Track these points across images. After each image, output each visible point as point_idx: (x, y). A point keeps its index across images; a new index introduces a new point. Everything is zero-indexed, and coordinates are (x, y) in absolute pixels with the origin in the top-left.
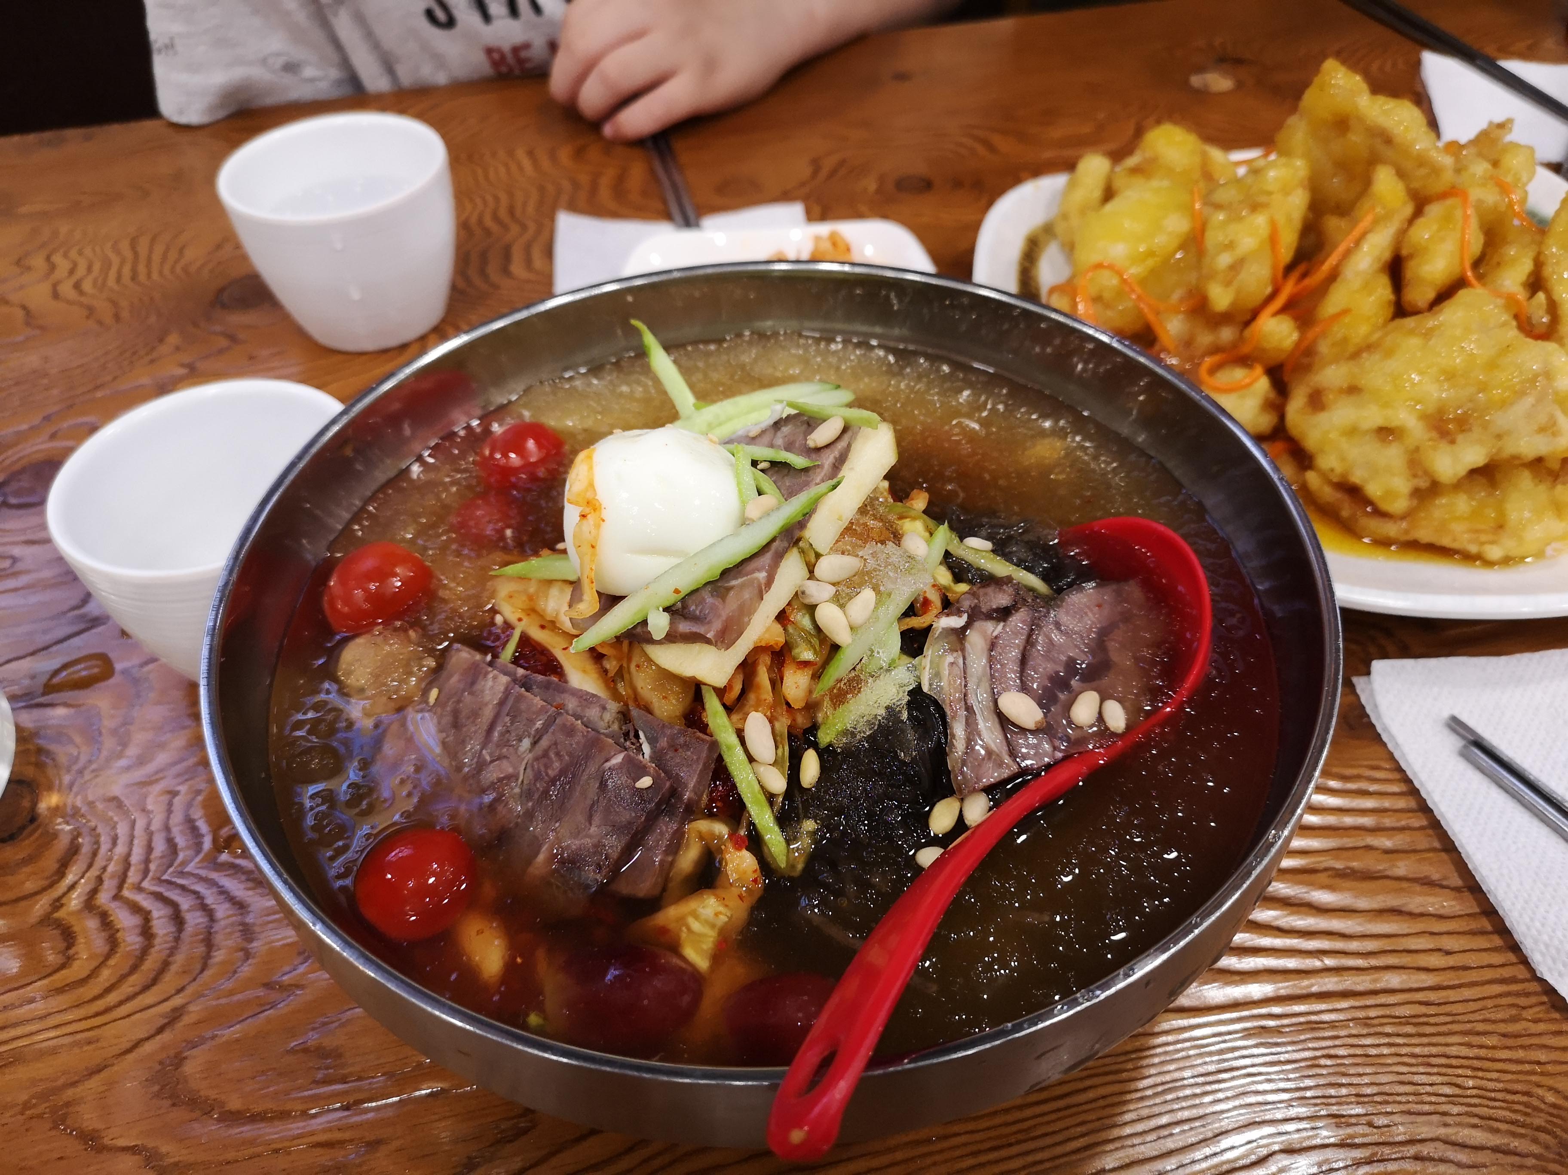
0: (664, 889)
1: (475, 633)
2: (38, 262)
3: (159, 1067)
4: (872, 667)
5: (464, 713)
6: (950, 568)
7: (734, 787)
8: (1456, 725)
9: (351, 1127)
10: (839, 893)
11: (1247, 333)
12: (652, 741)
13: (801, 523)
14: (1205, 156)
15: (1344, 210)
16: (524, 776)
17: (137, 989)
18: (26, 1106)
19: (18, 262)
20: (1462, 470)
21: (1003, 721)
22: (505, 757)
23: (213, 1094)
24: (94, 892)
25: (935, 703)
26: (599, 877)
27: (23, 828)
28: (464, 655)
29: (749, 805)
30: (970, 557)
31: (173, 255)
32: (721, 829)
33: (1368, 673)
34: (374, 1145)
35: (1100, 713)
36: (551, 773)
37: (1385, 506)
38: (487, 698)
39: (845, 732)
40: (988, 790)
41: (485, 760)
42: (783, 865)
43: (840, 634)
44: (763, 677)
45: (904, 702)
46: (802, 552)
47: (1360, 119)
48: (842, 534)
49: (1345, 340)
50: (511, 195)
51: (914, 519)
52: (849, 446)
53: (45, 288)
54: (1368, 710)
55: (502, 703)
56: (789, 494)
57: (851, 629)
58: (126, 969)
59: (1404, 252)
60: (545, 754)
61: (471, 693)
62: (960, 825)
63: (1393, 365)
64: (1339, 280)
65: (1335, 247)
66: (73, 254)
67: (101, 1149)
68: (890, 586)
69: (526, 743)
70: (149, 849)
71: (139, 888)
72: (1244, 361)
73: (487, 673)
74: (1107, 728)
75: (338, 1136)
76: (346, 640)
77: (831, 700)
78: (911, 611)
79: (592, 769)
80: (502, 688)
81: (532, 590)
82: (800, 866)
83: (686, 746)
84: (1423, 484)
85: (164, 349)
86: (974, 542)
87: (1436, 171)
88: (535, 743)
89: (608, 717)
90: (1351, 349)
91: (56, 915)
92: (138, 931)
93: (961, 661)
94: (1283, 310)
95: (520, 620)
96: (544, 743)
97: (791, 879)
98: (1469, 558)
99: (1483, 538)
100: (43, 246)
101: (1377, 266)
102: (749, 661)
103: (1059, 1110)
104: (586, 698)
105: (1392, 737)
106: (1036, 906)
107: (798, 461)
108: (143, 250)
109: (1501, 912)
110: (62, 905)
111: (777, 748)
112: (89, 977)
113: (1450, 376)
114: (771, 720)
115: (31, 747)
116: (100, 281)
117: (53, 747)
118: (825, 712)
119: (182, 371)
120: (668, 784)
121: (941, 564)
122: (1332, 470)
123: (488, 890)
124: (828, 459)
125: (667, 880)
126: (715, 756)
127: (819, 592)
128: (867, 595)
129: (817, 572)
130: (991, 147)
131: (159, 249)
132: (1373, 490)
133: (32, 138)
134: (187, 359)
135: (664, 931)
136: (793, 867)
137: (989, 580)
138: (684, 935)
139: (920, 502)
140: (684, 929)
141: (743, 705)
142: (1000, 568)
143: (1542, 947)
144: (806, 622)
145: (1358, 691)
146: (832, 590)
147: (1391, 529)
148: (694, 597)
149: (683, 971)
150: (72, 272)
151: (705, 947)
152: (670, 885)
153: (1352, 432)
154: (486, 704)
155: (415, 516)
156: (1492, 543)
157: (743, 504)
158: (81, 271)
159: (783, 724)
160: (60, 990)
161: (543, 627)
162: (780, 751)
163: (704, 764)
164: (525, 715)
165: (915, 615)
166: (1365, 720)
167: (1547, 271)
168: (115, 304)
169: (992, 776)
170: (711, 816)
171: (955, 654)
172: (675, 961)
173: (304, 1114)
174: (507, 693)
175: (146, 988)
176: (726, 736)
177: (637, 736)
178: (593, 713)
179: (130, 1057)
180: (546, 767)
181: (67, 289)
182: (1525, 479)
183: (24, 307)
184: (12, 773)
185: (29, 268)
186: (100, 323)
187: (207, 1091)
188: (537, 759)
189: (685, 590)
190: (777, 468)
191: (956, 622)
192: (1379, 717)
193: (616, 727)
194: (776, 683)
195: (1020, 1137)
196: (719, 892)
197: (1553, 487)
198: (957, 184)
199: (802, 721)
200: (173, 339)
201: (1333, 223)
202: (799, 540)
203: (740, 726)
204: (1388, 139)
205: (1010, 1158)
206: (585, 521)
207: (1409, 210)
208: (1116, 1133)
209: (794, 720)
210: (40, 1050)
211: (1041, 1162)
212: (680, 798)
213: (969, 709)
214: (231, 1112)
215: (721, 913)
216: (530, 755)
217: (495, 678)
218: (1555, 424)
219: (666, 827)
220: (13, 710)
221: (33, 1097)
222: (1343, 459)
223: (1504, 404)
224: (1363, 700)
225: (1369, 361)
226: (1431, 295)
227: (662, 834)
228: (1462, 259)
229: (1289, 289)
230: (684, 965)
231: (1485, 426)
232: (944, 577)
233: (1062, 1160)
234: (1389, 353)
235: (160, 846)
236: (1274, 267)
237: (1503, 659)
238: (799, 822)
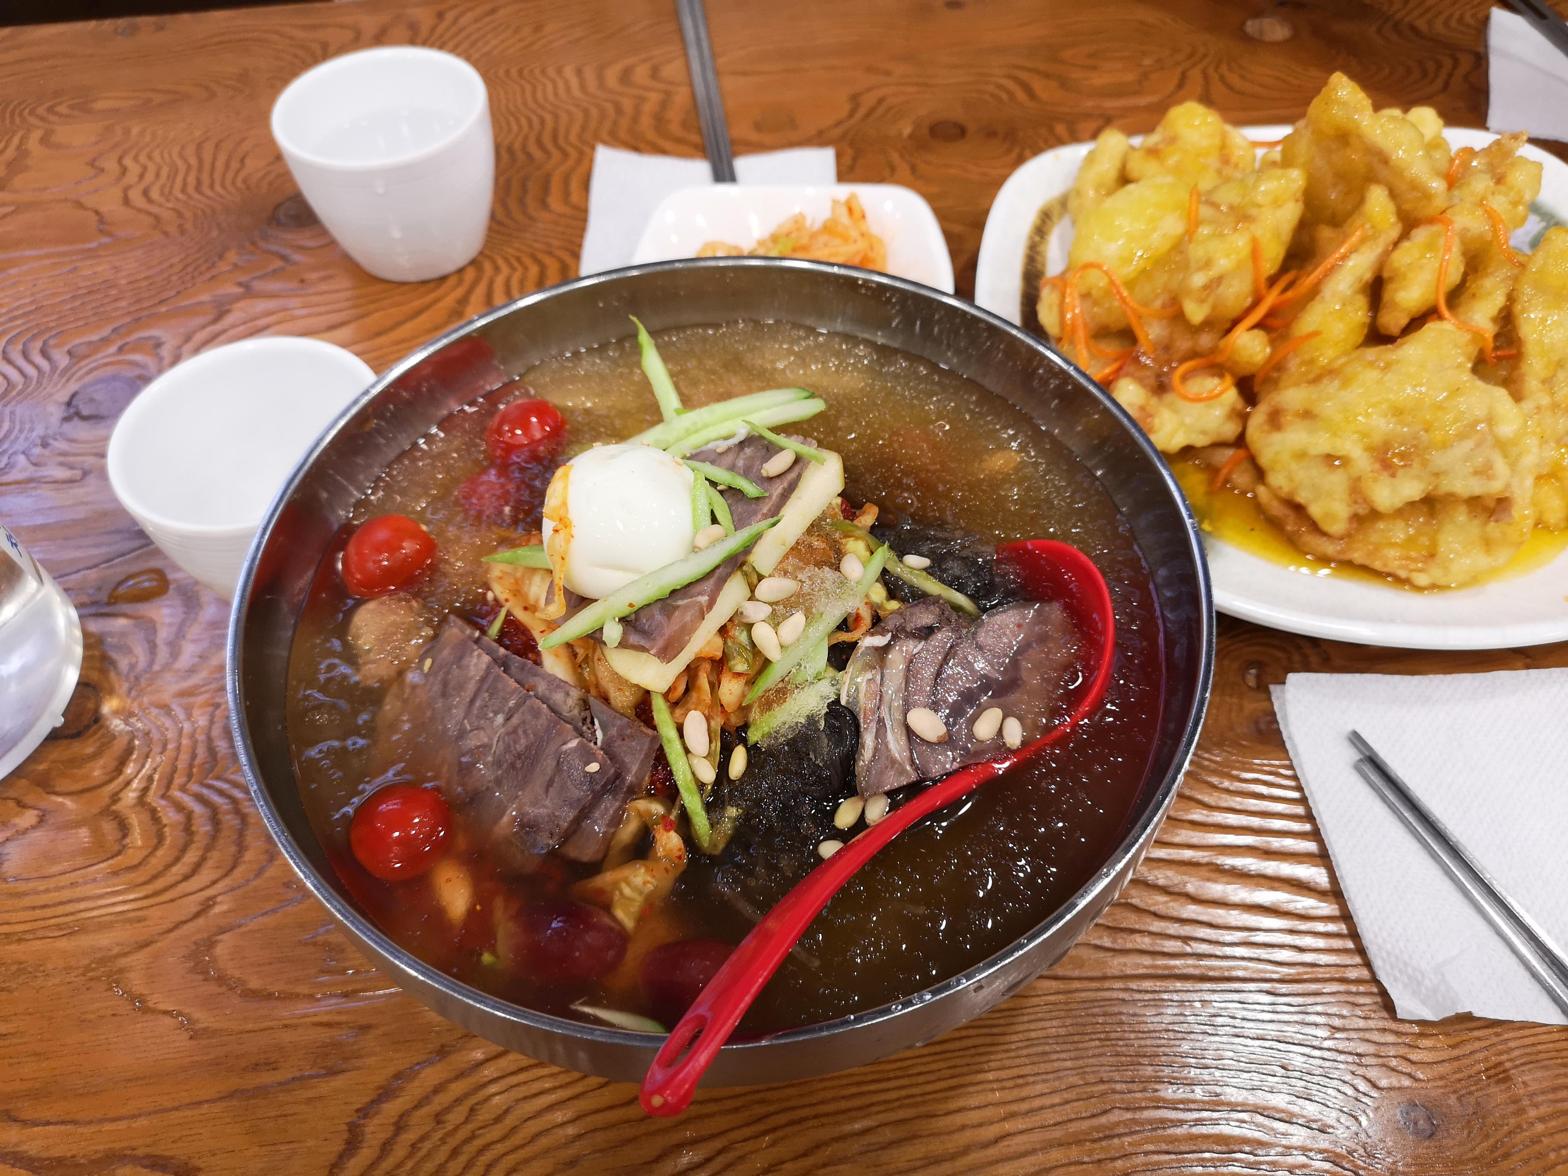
0: (605, 856)
1: (468, 607)
2: (110, 164)
3: (193, 947)
4: (799, 680)
5: (453, 683)
6: (886, 584)
7: (671, 773)
8: (1356, 739)
9: (348, 1012)
10: (750, 873)
11: (1222, 343)
12: (604, 728)
13: (747, 550)
14: (1224, 136)
15: (1338, 221)
16: (497, 747)
17: (179, 878)
18: (87, 969)
19: (92, 164)
20: (1398, 502)
21: (910, 733)
22: (482, 728)
23: (237, 974)
24: (145, 790)
25: (851, 713)
26: (551, 842)
27: (88, 727)
28: (456, 630)
29: (682, 790)
30: (907, 576)
31: (235, 165)
32: (657, 808)
33: (1283, 683)
34: (365, 1028)
35: (1001, 730)
36: (519, 748)
37: (1325, 527)
38: (472, 673)
39: (769, 735)
40: (890, 794)
41: (466, 729)
42: (706, 845)
43: (771, 650)
44: (703, 681)
45: (823, 712)
46: (746, 574)
47: (1360, 137)
48: (786, 557)
49: (1312, 362)
50: (556, 117)
51: (857, 538)
52: (799, 477)
53: (116, 193)
54: (1279, 717)
55: (483, 679)
56: (739, 523)
57: (782, 647)
58: (170, 859)
59: (1386, 275)
60: (515, 731)
61: (459, 667)
62: (861, 823)
63: (1349, 395)
64: (1318, 298)
65: (1325, 257)
66: (143, 158)
67: (146, 1010)
68: (822, 609)
69: (500, 719)
70: (194, 756)
71: (183, 789)
72: (1217, 369)
73: (473, 651)
74: (1004, 744)
75: (337, 1018)
76: (359, 603)
77: (760, 707)
78: (844, 625)
79: (552, 748)
80: (484, 666)
81: (519, 575)
82: (721, 846)
83: (632, 737)
84: (1362, 511)
85: (223, 267)
86: (914, 561)
87: (1427, 196)
88: (508, 719)
89: (570, 702)
90: (1316, 371)
91: (114, 808)
92: (182, 827)
93: (879, 678)
94: (1258, 326)
95: (507, 600)
96: (515, 721)
97: (711, 857)
98: (1401, 582)
99: (1412, 566)
100: (116, 145)
101: (1357, 286)
102: (692, 666)
103: (936, 1054)
104: (555, 683)
105: (1294, 746)
106: (913, 899)
107: (751, 489)
108: (207, 156)
109: (1355, 919)
110: (119, 800)
111: (711, 742)
112: (140, 864)
113: (1398, 412)
114: (708, 719)
115: (96, 653)
116: (167, 190)
117: (114, 655)
118: (754, 715)
119: (239, 290)
120: (612, 771)
121: (877, 581)
122: (1281, 488)
123: (462, 842)
124: (777, 489)
125: (608, 848)
126: (658, 746)
127: (757, 612)
128: (798, 618)
129: (758, 593)
130: (1031, 93)
131: (222, 158)
132: (1315, 510)
133: (108, 24)
134: (243, 279)
135: (601, 892)
136: (715, 846)
137: (919, 597)
138: (617, 896)
139: (869, 517)
140: (617, 893)
141: (687, 702)
142: (933, 587)
143: (1384, 955)
144: (743, 637)
145: (1273, 699)
146: (768, 609)
147: (1330, 549)
148: (645, 612)
149: (611, 929)
150: (141, 176)
151: (632, 910)
152: (611, 853)
153: (1301, 455)
154: (471, 678)
155: (426, 488)
156: (1421, 571)
157: (696, 529)
158: (150, 177)
159: (718, 723)
160: (115, 873)
161: (526, 609)
162: (713, 745)
163: (646, 754)
164: (501, 694)
165: (847, 631)
166: (1275, 726)
167: (1517, 308)
168: (180, 214)
169: (893, 781)
170: (649, 796)
171: (874, 672)
172: (606, 920)
173: (311, 997)
174: (488, 668)
175: (186, 878)
176: (667, 731)
177: (593, 723)
178: (558, 697)
179: (172, 935)
180: (515, 742)
181: (135, 196)
182: (1461, 516)
183: (97, 213)
184: (81, 676)
185: (102, 170)
186: (166, 234)
187: (232, 971)
188: (508, 734)
189: (638, 604)
190: (731, 493)
191: (880, 641)
192: (1287, 726)
193: (576, 712)
194: (714, 686)
195: (899, 1073)
196: (649, 863)
197: (1485, 523)
198: (991, 134)
199: (735, 721)
200: (232, 256)
201: (1325, 233)
202: (743, 564)
203: (680, 721)
204: (1384, 159)
205: (888, 1090)
206: (557, 535)
207: (1395, 233)
208: (981, 1077)
209: (728, 719)
210: (99, 923)
211: (913, 1096)
212: (624, 780)
213: (881, 721)
214: (250, 990)
215: (648, 882)
216: (502, 730)
217: (479, 656)
218: (1491, 467)
219: (609, 804)
220: (81, 617)
221: (92, 962)
222: (1291, 480)
223: (1445, 445)
224: (1276, 708)
225: (1331, 387)
226: (1404, 321)
227: (606, 809)
228: (1437, 288)
229: (1271, 299)
230: (613, 924)
231: (1425, 463)
232: (878, 594)
233: (931, 1097)
234: (1346, 383)
235: (201, 752)
236: (1256, 281)
237: (1417, 679)
238: (723, 808)
